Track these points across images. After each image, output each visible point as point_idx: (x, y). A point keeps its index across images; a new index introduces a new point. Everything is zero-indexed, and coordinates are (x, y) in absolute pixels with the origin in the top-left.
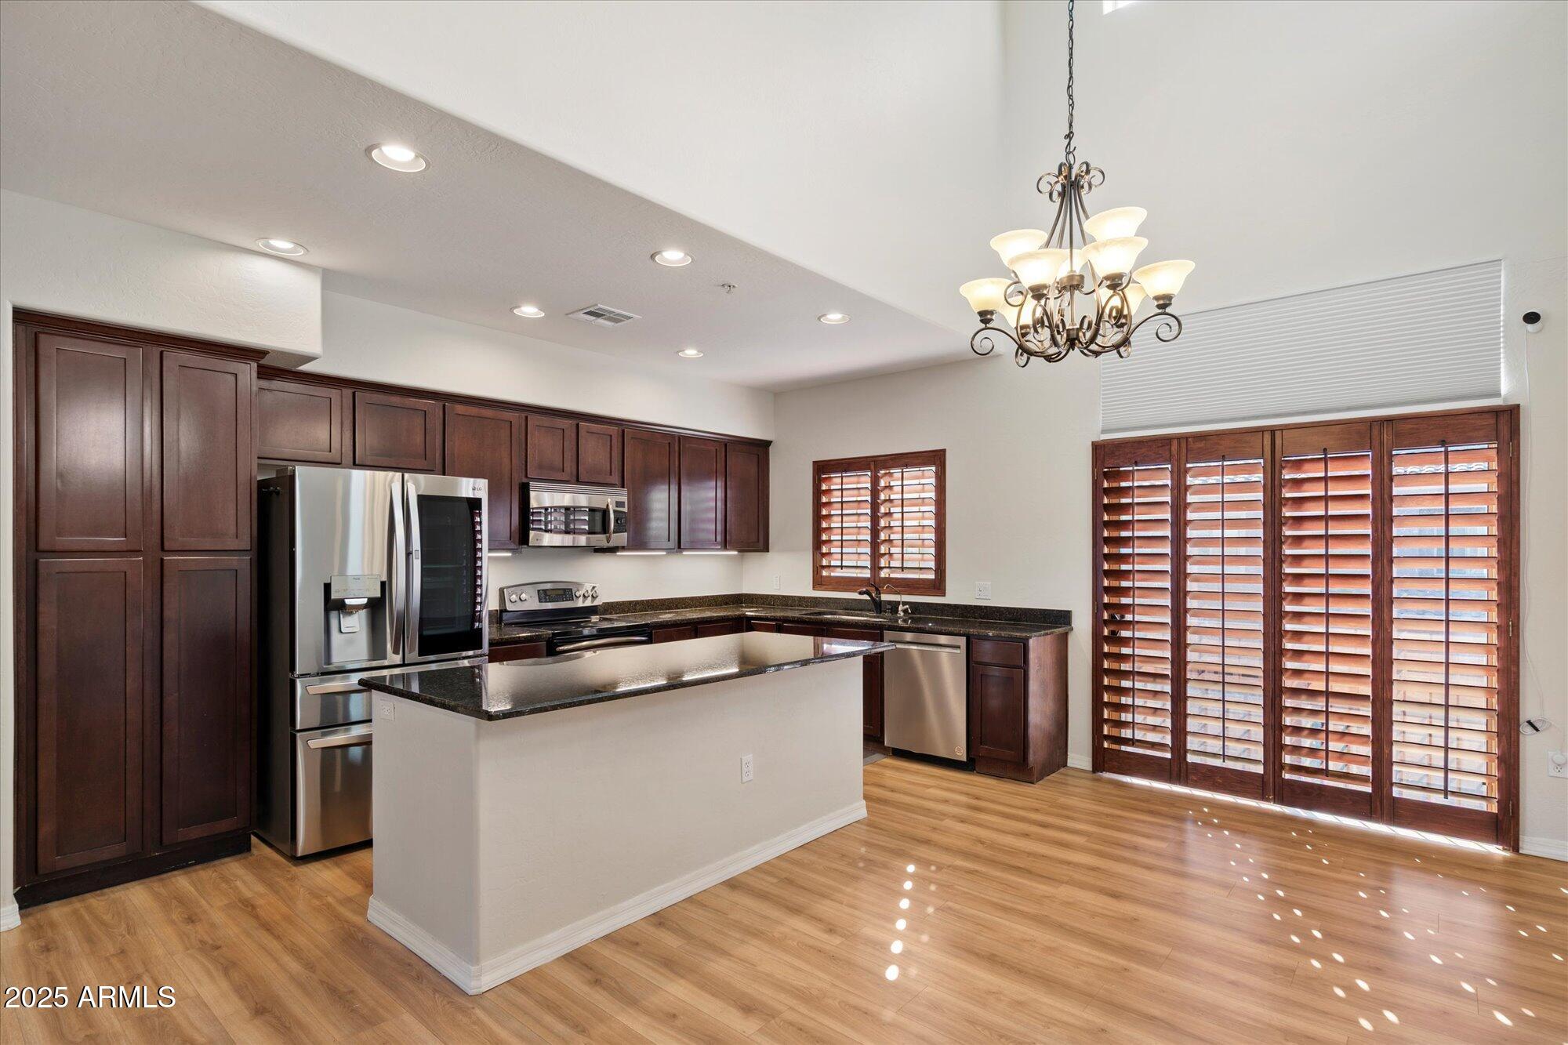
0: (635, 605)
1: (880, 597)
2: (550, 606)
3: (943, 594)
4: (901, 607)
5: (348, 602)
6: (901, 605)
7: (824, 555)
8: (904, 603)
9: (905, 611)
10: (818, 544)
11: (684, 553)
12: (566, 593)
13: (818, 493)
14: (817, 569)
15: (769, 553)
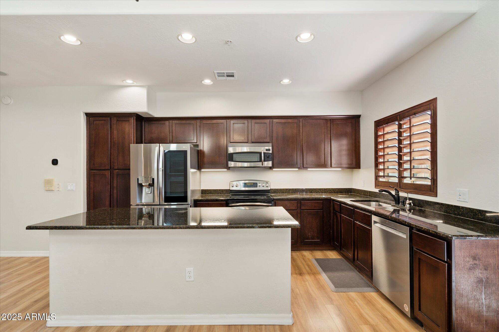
0: (289, 190)
1: (399, 194)
2: (247, 189)
3: (436, 196)
4: (408, 202)
5: (143, 184)
6: (408, 200)
7: (380, 170)
8: (410, 199)
9: (410, 204)
10: (377, 164)
11: (309, 169)
12: (255, 185)
13: (377, 137)
14: (377, 177)
15: (360, 169)
